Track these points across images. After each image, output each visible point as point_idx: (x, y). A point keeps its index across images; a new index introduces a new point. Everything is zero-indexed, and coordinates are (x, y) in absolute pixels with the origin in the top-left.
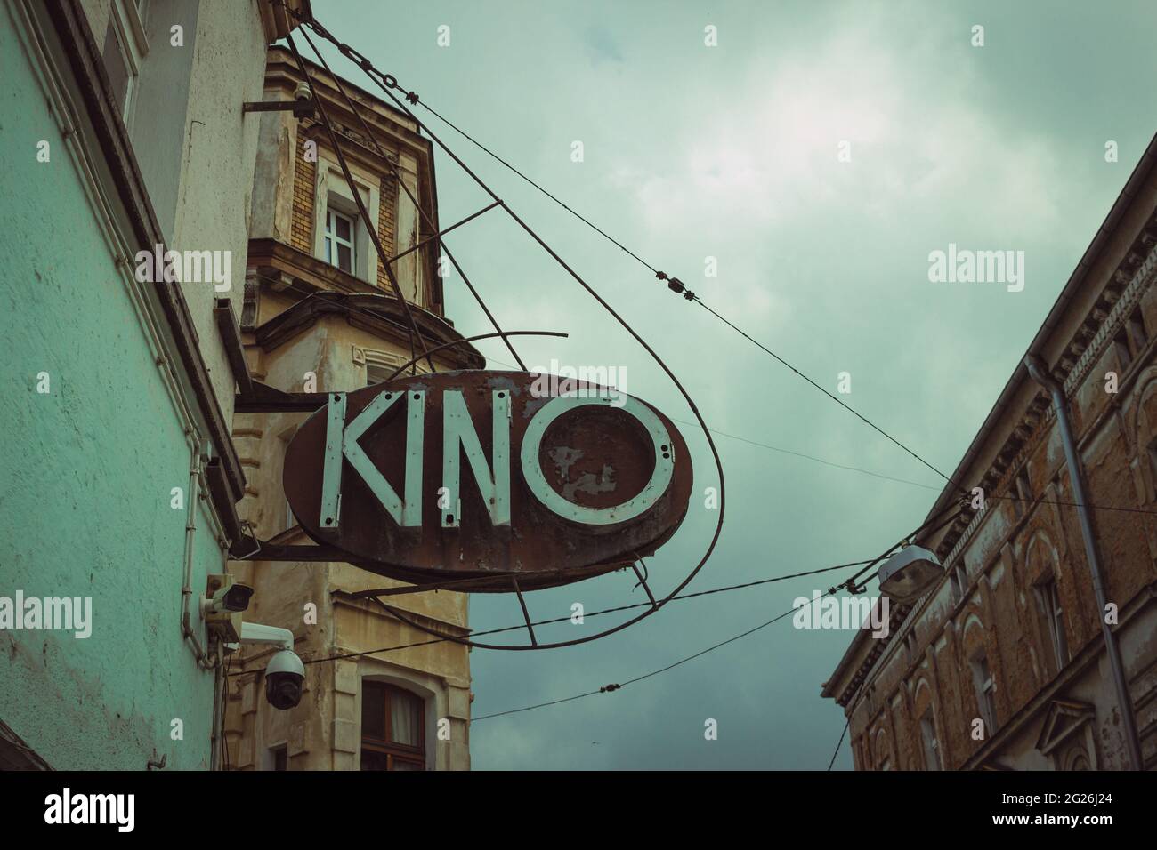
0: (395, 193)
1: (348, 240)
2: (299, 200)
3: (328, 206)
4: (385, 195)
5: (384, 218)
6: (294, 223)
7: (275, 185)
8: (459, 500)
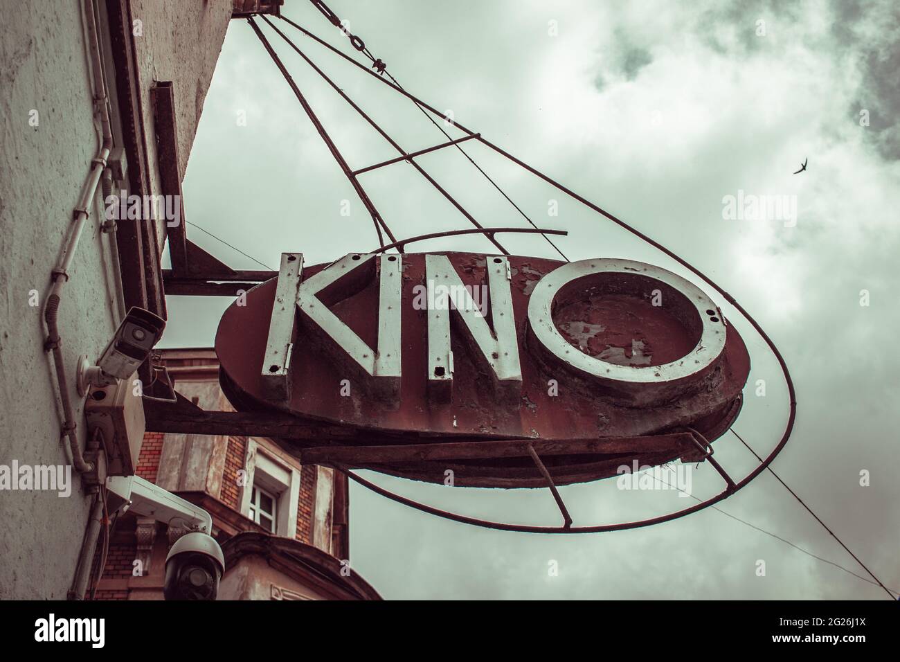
0: (313, 478)
1: (271, 514)
2: (229, 471)
3: (255, 483)
4: (305, 479)
5: (303, 497)
6: (223, 489)
7: (209, 455)
8: (451, 354)
